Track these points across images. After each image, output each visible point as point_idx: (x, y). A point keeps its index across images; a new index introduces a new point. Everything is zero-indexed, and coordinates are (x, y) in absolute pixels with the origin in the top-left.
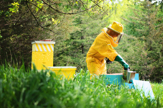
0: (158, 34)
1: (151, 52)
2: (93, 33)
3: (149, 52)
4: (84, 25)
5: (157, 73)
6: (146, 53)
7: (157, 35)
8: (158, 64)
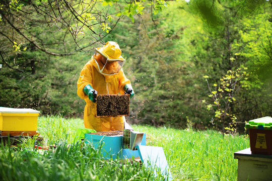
0: (153, 46)
1: (141, 74)
2: (51, 42)
3: (138, 74)
4: (38, 28)
5: (149, 109)
6: (134, 77)
7: (151, 47)
8: (152, 94)
